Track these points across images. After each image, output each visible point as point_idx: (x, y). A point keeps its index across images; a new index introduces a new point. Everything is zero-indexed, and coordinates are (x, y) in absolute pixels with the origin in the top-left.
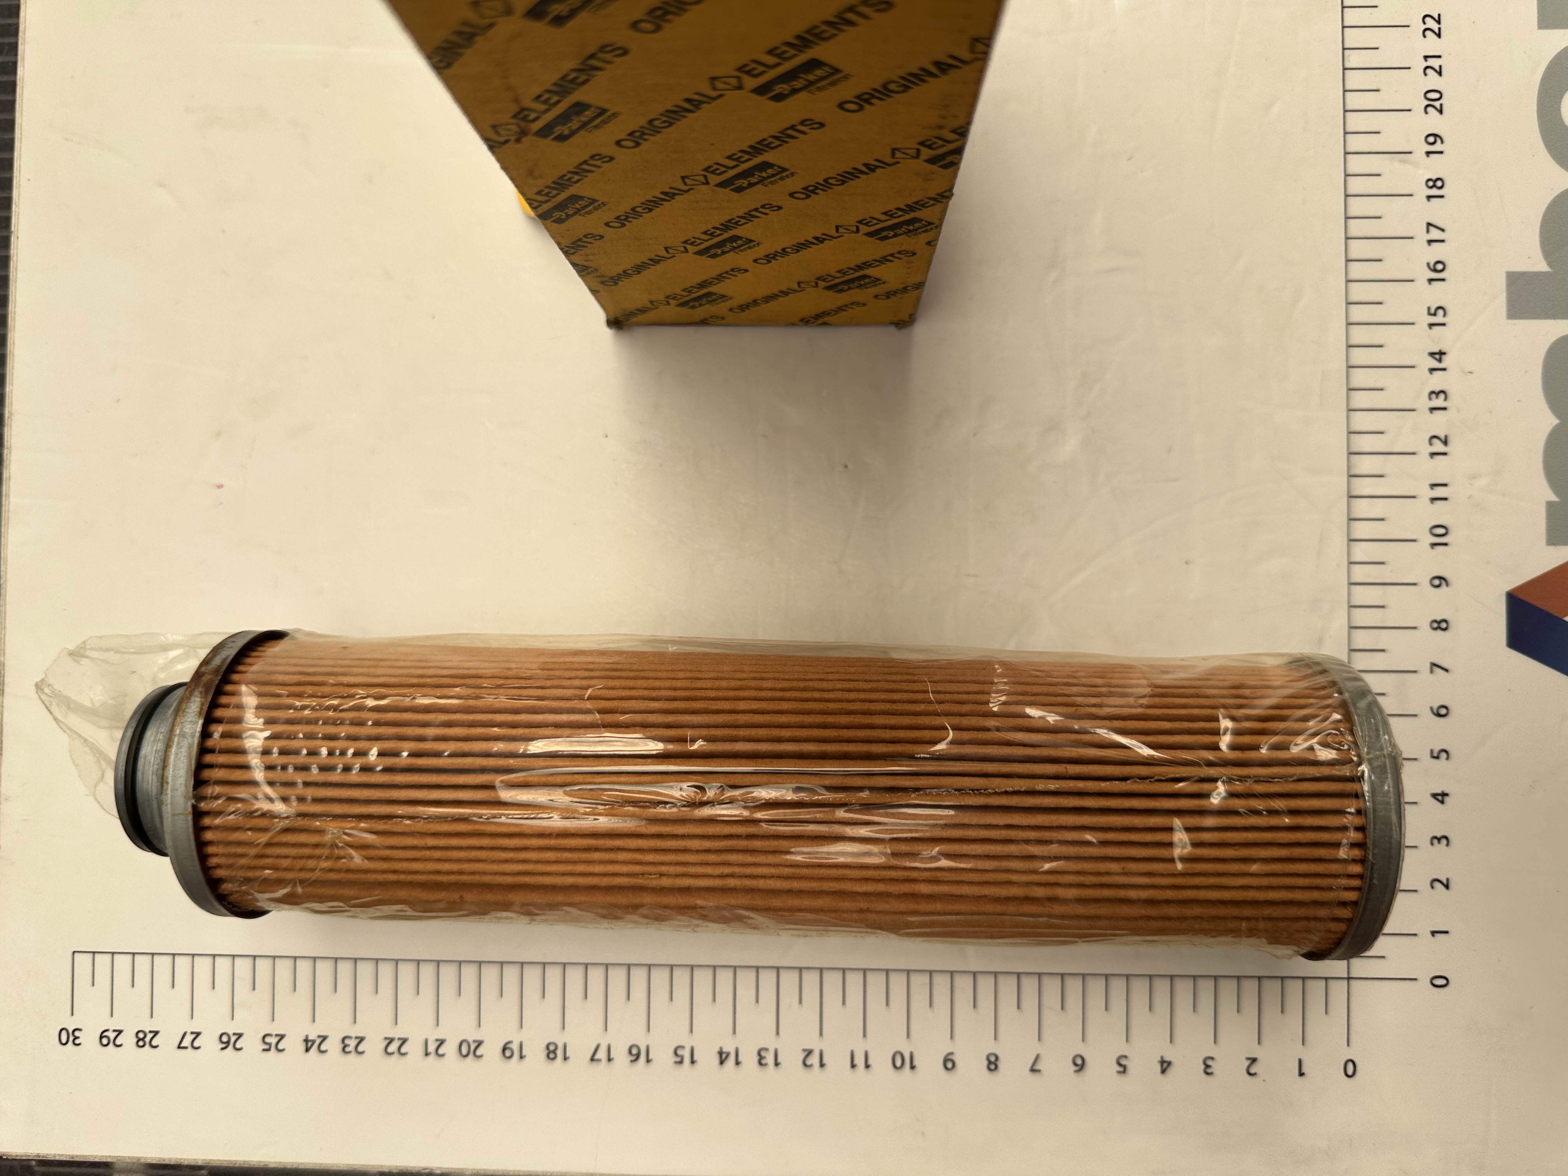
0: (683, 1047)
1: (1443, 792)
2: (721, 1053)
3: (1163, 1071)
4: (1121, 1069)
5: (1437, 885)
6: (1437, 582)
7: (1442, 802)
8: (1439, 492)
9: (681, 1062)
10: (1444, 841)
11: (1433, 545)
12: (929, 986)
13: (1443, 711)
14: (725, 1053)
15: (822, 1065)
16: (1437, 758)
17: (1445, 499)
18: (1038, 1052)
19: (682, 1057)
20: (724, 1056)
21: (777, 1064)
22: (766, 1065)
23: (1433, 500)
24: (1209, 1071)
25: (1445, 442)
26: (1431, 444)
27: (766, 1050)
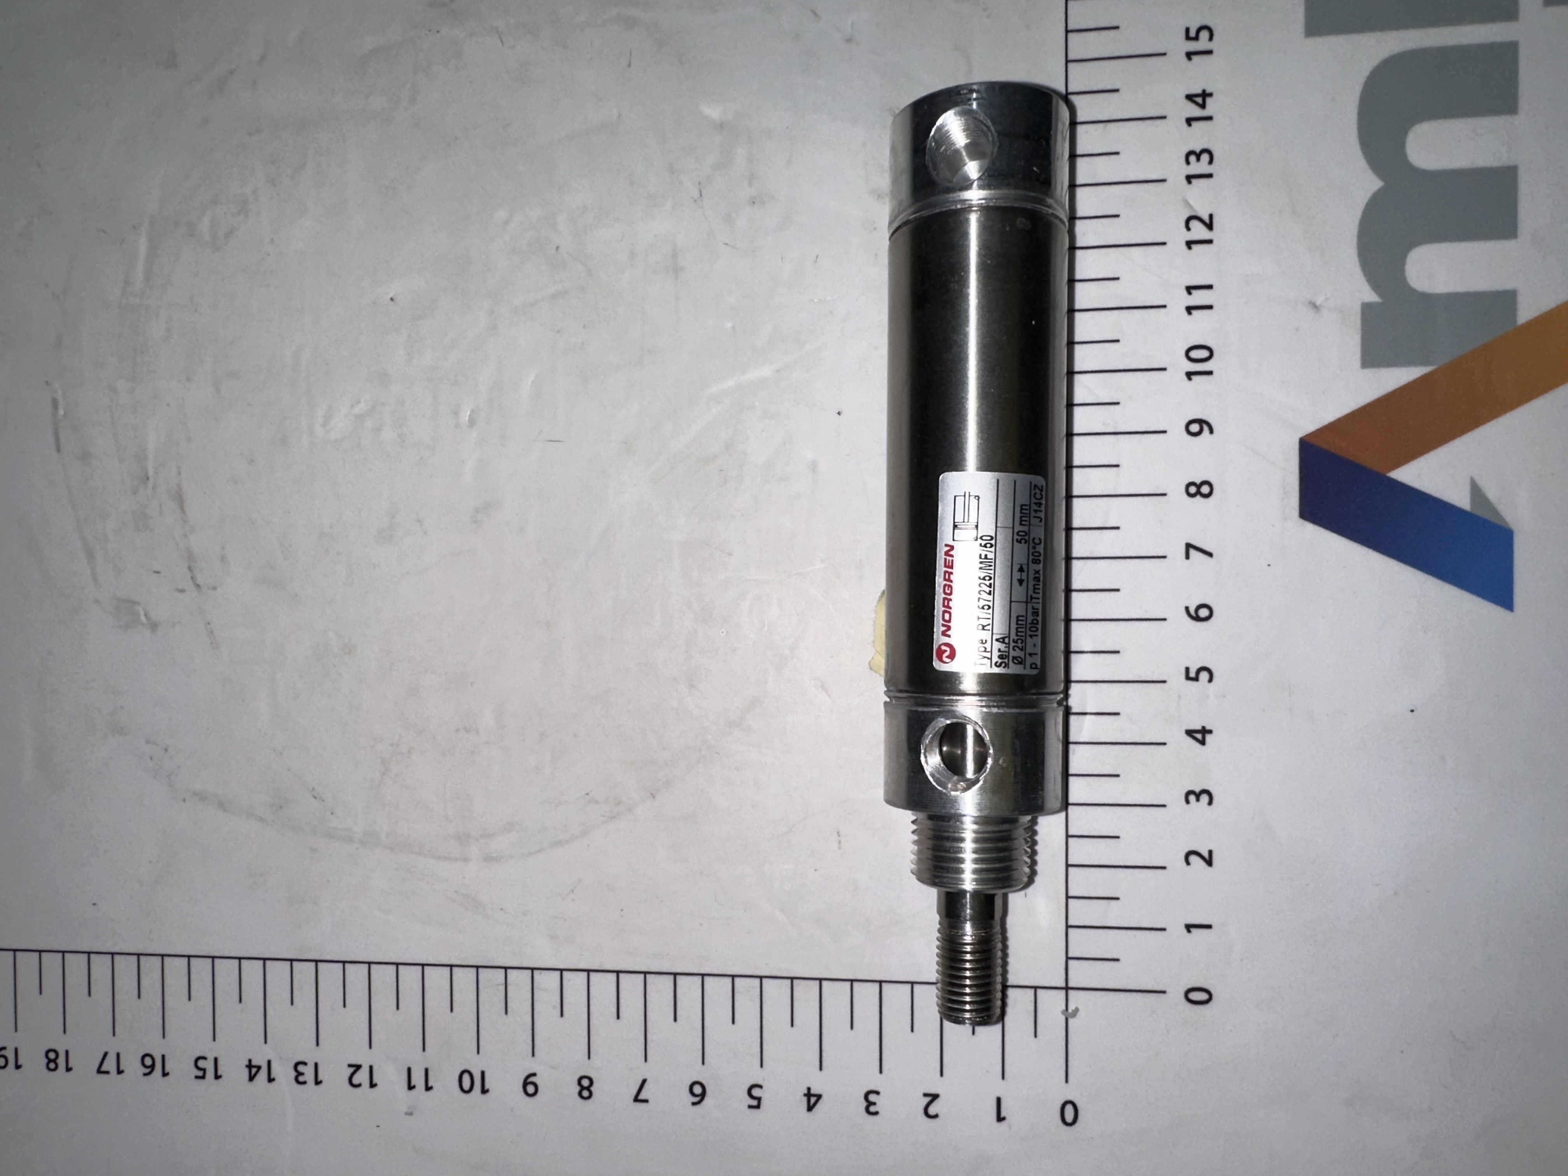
0: (204, 1058)
1: (1203, 727)
2: (250, 1066)
3: (810, 1108)
4: (755, 1103)
5: (1193, 858)
6: (1195, 428)
7: (1203, 742)
8: (1199, 298)
9: (203, 1077)
10: (1205, 798)
11: (1189, 375)
12: (503, 987)
13: (1203, 613)
14: (255, 1067)
15: (373, 1085)
16: (1196, 679)
17: (1210, 307)
18: (645, 1078)
19: (204, 1070)
20: (254, 1070)
21: (318, 1082)
22: (304, 1083)
23: (1189, 310)
24: (872, 1109)
25: (1210, 226)
26: (1188, 228)
27: (305, 1064)
